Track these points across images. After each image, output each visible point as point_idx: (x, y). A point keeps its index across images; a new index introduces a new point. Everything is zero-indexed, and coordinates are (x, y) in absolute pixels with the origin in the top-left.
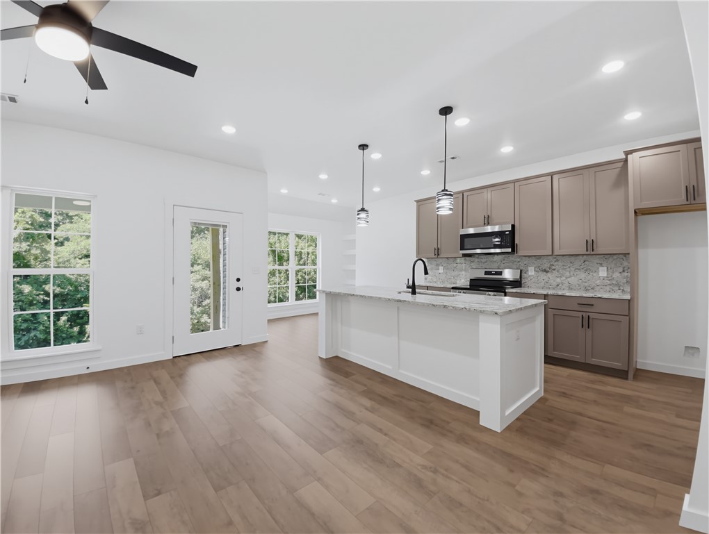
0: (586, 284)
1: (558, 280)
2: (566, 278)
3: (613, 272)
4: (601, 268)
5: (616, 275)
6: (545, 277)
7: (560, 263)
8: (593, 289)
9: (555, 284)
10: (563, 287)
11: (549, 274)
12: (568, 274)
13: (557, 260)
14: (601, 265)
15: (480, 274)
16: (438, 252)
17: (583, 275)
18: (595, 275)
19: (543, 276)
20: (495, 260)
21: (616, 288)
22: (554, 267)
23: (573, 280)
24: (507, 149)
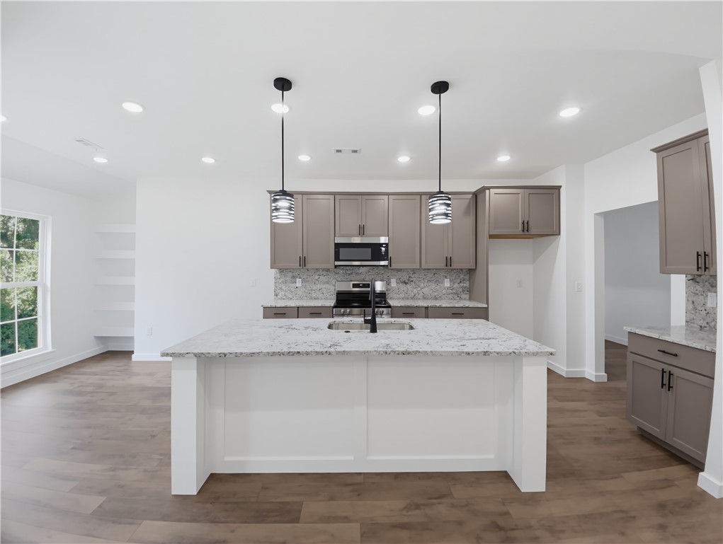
0: (436, 294)
1: (415, 290)
2: (422, 289)
3: (454, 283)
4: (446, 280)
5: (456, 285)
6: (405, 289)
7: (416, 275)
8: (440, 297)
9: (413, 294)
10: (419, 297)
11: (408, 286)
12: (422, 285)
13: (414, 273)
14: (446, 277)
15: (348, 287)
16: (303, 262)
17: (433, 286)
18: (441, 285)
19: (403, 287)
20: (360, 271)
21: (456, 296)
22: (412, 279)
23: (426, 290)
24: (404, 159)
